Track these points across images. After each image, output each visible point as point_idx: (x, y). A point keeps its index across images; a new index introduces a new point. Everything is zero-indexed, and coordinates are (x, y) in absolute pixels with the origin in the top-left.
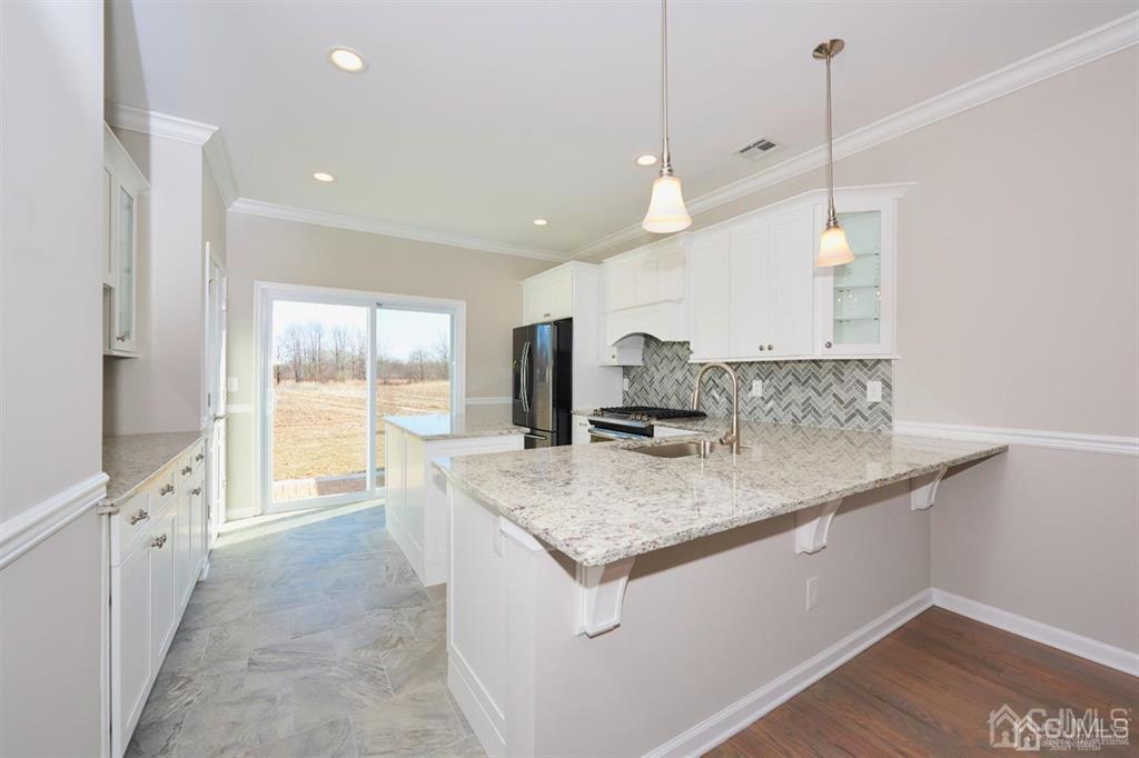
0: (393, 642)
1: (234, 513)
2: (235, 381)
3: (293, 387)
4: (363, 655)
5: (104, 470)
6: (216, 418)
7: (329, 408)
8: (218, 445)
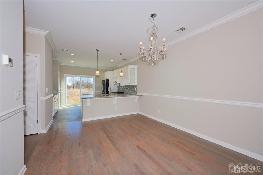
1: (62, 106)
2: (61, 88)
3: (72, 90)
5: (53, 94)
6: (59, 92)
8: (59, 96)
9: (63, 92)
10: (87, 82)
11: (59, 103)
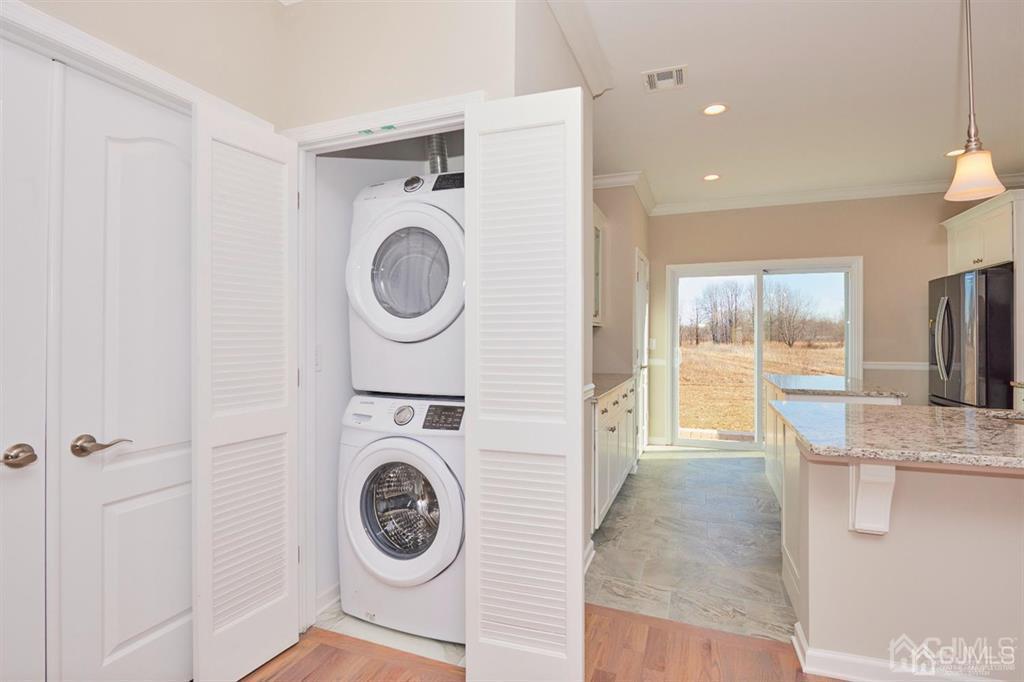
0: (749, 542)
1: (655, 440)
2: (654, 341)
3: (711, 350)
4: (724, 542)
5: (593, 382)
6: (642, 367)
7: (742, 370)
8: (643, 387)
9: (661, 363)
10: (775, 312)
11: (643, 428)
